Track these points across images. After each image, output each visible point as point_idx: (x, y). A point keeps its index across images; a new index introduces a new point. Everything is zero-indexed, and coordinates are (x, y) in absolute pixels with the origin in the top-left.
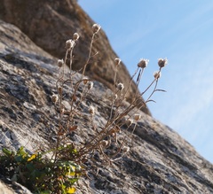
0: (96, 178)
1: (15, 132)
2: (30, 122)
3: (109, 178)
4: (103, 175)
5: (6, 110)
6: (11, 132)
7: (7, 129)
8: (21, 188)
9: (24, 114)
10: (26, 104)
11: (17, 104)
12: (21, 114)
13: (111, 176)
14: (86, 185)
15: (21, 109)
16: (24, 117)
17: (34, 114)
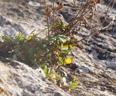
0: (98, 51)
1: (23, 26)
2: (35, 17)
3: (109, 50)
4: (104, 48)
5: (14, 10)
6: (19, 26)
7: (15, 24)
8: (18, 64)
9: (30, 11)
10: (31, 3)
11: (23, 4)
12: (27, 11)
13: (111, 47)
14: (90, 58)
15: (27, 8)
16: (30, 14)
17: (38, 10)
